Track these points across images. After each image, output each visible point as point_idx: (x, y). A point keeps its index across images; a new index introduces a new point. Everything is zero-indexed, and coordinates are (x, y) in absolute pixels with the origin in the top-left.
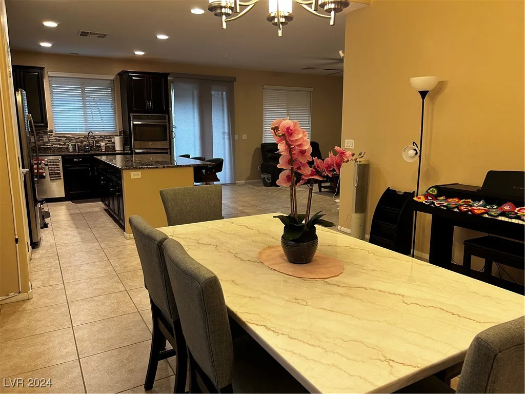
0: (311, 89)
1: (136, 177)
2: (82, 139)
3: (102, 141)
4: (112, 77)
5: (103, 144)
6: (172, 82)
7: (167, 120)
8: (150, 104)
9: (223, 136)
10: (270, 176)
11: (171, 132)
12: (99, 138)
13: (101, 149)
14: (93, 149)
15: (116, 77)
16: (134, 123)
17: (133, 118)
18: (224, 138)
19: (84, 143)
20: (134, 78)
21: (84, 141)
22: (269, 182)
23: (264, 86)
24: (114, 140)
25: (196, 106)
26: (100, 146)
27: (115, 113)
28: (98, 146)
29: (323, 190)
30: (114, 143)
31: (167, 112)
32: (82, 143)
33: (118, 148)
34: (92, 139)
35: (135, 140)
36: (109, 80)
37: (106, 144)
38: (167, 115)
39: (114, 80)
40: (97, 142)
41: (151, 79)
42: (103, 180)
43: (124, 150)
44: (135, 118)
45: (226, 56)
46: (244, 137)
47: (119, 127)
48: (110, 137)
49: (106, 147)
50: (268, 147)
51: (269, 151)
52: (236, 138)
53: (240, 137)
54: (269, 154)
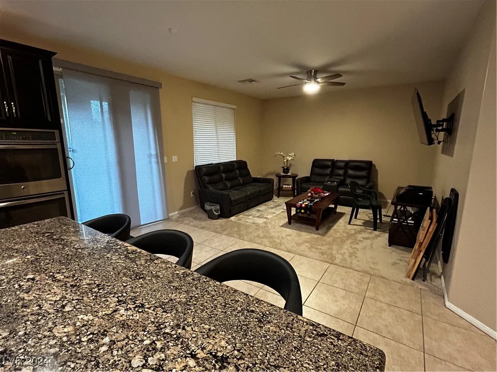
0: (234, 107)
6: (62, 77)
7: (58, 139)
8: (10, 108)
9: (149, 160)
10: (218, 207)
11: (65, 159)
22: (217, 214)
23: (193, 98)
31: (56, 124)
38: (57, 132)
46: (175, 159)
50: (204, 170)
51: (207, 174)
52: (166, 161)
53: (170, 159)
54: (206, 178)
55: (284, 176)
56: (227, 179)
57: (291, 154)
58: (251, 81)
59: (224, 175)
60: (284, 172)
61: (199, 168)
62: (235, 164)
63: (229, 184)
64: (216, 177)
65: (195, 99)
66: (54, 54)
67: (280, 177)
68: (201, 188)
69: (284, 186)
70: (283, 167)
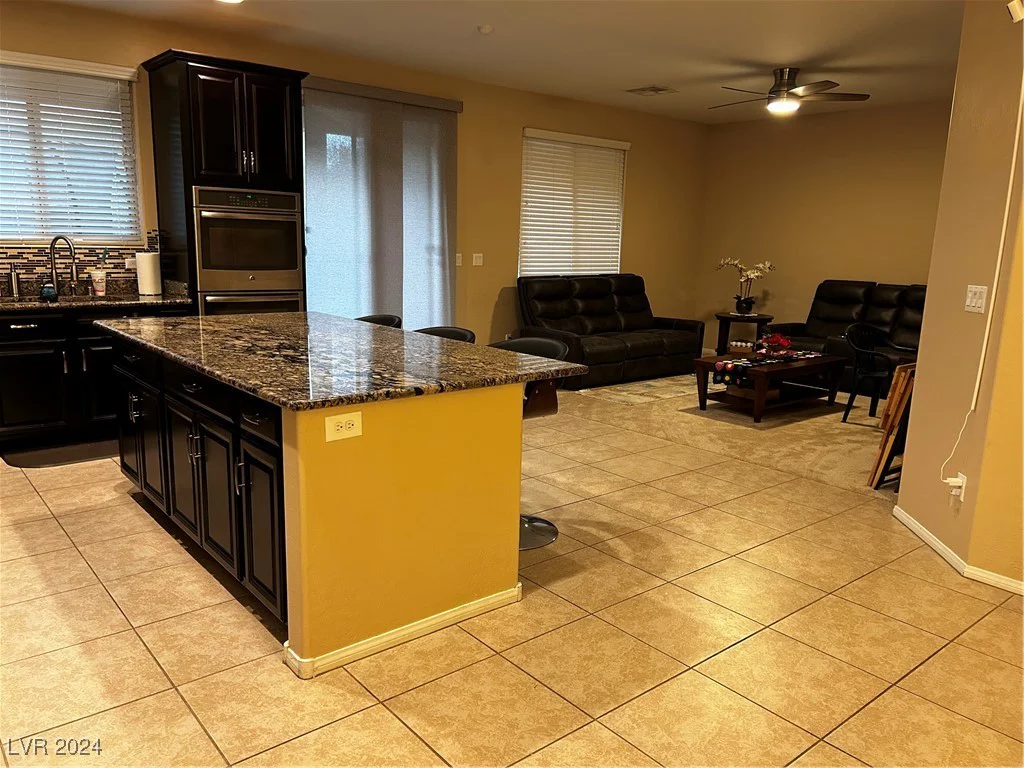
0: (627, 146)
1: (346, 434)
2: (31, 257)
3: (94, 264)
4: (127, 73)
5: (98, 275)
7: (298, 209)
8: (248, 160)
9: (427, 256)
12: (86, 255)
13: (94, 291)
14: (67, 291)
15: (139, 74)
16: (204, 214)
17: (201, 200)
18: (430, 263)
19: (39, 270)
20: (202, 77)
21: (39, 264)
23: (527, 129)
24: (134, 263)
25: (362, 174)
26: (89, 281)
27: (135, 183)
28: (81, 282)
29: (709, 402)
30: (133, 271)
32: (30, 271)
33: (148, 287)
34: (61, 257)
35: (204, 266)
36: (115, 80)
37: (108, 274)
38: (298, 195)
39: (130, 83)
40: (81, 267)
41: (254, 86)
42: (138, 407)
43: (164, 294)
44: (207, 200)
45: (486, 29)
46: (477, 259)
47: (148, 225)
48: (118, 254)
49: (110, 284)
50: (537, 287)
51: (540, 297)
52: (459, 263)
53: (467, 259)
54: (540, 306)
55: (735, 319)
56: (588, 313)
57: (761, 266)
58: (656, 89)
59: (580, 304)
60: (739, 308)
61: (525, 283)
62: (613, 281)
63: (589, 324)
64: (563, 305)
65: (529, 132)
66: (304, 75)
67: (725, 322)
68: (526, 324)
69: (734, 343)
70: (738, 298)
